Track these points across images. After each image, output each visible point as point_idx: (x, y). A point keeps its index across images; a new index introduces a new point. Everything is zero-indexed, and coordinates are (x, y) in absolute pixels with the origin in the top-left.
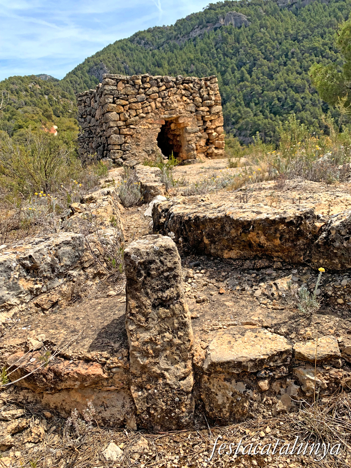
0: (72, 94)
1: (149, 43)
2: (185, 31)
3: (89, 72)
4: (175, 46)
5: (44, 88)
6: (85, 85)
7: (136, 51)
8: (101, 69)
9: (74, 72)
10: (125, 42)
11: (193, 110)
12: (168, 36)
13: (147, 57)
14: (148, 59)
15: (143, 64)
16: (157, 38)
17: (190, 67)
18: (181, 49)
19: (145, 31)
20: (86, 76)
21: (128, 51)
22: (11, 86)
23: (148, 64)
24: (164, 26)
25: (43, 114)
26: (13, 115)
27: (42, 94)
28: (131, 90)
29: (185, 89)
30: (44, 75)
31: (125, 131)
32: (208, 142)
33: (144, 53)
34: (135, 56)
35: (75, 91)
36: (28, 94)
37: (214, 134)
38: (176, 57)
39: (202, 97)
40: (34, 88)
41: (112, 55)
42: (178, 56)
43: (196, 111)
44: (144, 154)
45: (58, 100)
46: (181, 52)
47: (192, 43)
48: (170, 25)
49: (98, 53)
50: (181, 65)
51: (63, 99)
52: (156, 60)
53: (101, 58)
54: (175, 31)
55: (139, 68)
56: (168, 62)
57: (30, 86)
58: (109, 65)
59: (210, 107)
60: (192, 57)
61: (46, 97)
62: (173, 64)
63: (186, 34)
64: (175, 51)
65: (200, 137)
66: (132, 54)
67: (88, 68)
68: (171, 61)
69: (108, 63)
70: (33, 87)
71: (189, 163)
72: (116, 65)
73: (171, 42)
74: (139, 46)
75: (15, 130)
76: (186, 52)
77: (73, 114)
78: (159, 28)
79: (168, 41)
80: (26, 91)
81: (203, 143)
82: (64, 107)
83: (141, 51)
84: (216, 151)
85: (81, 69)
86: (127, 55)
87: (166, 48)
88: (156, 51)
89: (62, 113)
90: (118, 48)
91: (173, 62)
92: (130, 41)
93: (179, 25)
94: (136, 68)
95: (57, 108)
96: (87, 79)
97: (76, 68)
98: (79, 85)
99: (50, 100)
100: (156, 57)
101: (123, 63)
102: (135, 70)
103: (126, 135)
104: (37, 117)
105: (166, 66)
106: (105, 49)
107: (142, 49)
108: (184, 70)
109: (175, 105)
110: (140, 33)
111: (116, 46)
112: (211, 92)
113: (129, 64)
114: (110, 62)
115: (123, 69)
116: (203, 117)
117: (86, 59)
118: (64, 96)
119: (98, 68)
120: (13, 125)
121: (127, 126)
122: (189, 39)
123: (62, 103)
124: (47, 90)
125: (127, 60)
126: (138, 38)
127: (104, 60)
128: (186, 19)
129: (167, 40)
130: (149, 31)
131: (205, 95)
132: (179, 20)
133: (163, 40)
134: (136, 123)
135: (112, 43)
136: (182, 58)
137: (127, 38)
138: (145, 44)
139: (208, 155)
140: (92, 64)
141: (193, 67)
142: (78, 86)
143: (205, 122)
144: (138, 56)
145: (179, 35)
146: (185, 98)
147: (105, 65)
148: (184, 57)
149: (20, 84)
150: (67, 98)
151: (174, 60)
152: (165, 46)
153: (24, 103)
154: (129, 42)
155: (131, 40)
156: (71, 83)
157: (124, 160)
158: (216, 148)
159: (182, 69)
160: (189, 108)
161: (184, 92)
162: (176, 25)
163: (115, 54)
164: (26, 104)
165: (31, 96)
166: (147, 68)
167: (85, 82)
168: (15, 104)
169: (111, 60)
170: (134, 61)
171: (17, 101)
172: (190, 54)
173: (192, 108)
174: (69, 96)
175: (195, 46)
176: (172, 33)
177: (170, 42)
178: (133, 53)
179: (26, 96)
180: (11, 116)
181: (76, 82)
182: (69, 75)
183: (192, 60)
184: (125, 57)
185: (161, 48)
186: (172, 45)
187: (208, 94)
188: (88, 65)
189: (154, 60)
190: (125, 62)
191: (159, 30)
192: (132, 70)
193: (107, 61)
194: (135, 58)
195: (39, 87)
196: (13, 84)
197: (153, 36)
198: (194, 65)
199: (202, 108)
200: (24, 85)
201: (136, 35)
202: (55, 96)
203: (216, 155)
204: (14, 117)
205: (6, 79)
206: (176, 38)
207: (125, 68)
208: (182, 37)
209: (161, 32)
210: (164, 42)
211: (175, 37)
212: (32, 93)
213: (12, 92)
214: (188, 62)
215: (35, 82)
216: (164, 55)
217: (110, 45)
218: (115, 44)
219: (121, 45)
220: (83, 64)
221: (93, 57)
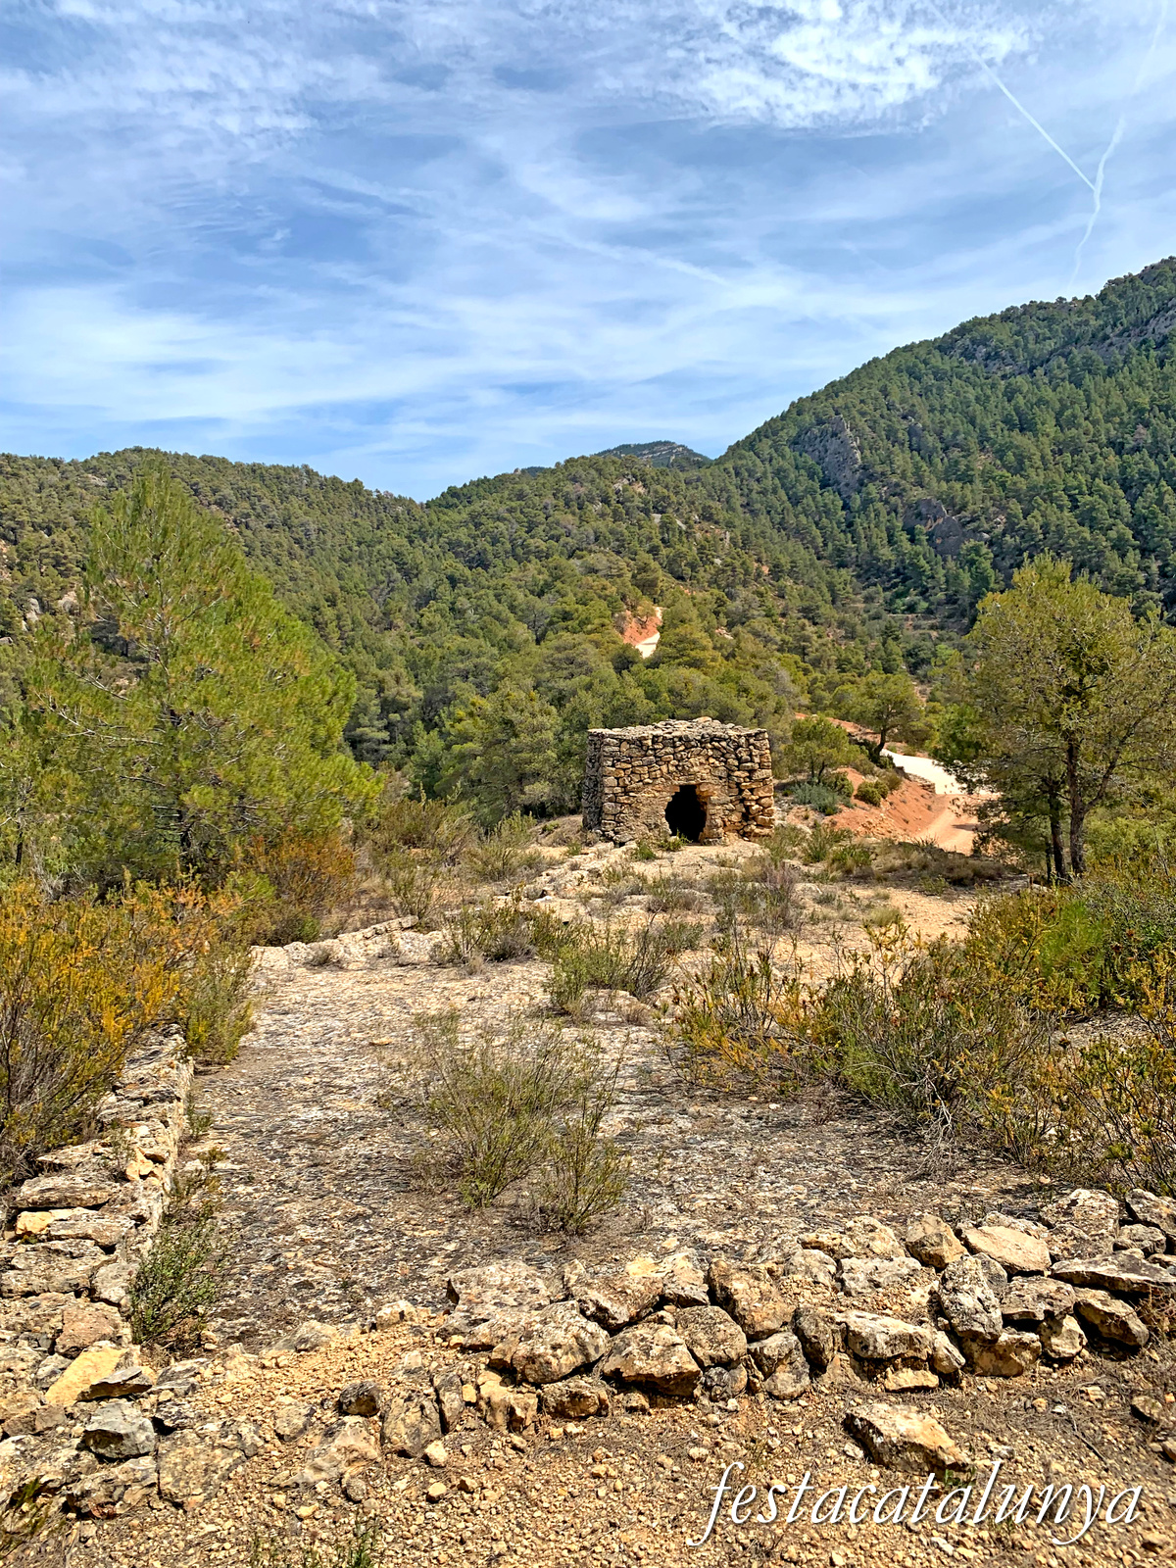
0: (734, 510)
1: (1004, 353)
2: (1132, 317)
3: (794, 443)
4: (1089, 366)
5: (656, 492)
6: (777, 481)
7: (955, 380)
8: (834, 435)
9: (750, 443)
10: (923, 353)
11: (724, 775)
12: (1069, 332)
13: (988, 398)
14: (991, 405)
15: (972, 422)
16: (1031, 338)
17: (1132, 433)
18: (1110, 373)
19: (993, 317)
20: (783, 457)
21: (930, 380)
22: (569, 487)
23: (988, 422)
24: (1061, 299)
25: (634, 576)
26: (556, 578)
27: (646, 511)
28: (636, 752)
29: (714, 748)
30: (666, 443)
31: (623, 799)
32: (747, 816)
33: (981, 386)
34: (949, 396)
35: (744, 500)
36: (608, 511)
37: (756, 807)
38: (1088, 400)
39: (739, 759)
40: (628, 494)
41: (875, 392)
42: (1094, 396)
43: (729, 775)
44: (643, 827)
45: (690, 527)
46: (1110, 382)
47: (1153, 353)
48: (1081, 297)
49: (832, 384)
50: (1103, 427)
51: (705, 524)
52: (1017, 409)
53: (839, 402)
54: (1097, 316)
55: (956, 433)
56: (1058, 415)
57: (619, 486)
58: (861, 422)
59: (752, 771)
60: (1144, 400)
61: (657, 518)
62: (1072, 423)
63: (1135, 325)
64: (1088, 380)
65: (732, 811)
66: (940, 389)
67: (793, 432)
68: (1068, 412)
69: (858, 416)
70: (625, 490)
71: (709, 844)
72: (883, 423)
73: (1078, 355)
74: (965, 363)
75: (551, 623)
76: (1126, 383)
77: (724, 571)
78: (1042, 306)
79: (1067, 350)
80: (606, 501)
81: (735, 818)
82: (701, 549)
83: (973, 378)
84: (757, 830)
85: (775, 433)
86: (925, 393)
87: (1057, 372)
88: (1020, 380)
89: (693, 566)
90: (899, 370)
91: (1075, 416)
92: (939, 348)
93: (1113, 298)
94: (948, 433)
95: (680, 555)
96: (786, 465)
97: (758, 431)
98: (758, 480)
99: (665, 527)
100: (1020, 400)
101: (905, 417)
102: (942, 440)
103: (623, 804)
104: (614, 589)
105: (1050, 428)
106: (856, 373)
107: (975, 373)
108: (1111, 443)
109: (696, 769)
110: (977, 322)
111: (892, 365)
112: (755, 752)
113: (927, 418)
114: (863, 414)
115: (902, 435)
116: (738, 785)
117: (793, 404)
118: (707, 516)
119: (823, 433)
120: (550, 610)
121: (626, 793)
122: (1144, 342)
123: (698, 535)
124: (664, 498)
125: (922, 409)
126: (968, 340)
127: (846, 407)
128: (1141, 276)
129: (1066, 344)
130: (1008, 316)
131: (745, 756)
132: (1117, 282)
133: (1050, 345)
134: (638, 790)
135: (882, 355)
136: (1108, 403)
137: (931, 338)
138: (988, 357)
139: (744, 834)
140: (808, 418)
141: (1144, 435)
142: (756, 486)
143: (741, 791)
144: (958, 394)
145: (1108, 330)
146: (712, 760)
147: (847, 424)
148: (1116, 399)
149: (592, 481)
150: (716, 523)
151: (1078, 411)
152: (1053, 363)
153: (592, 537)
154: (937, 353)
155: (944, 346)
156: (737, 474)
157: (616, 833)
158: (758, 826)
159: (1103, 439)
160: (717, 773)
161: (710, 753)
162: (1102, 297)
163: (885, 392)
164: (597, 539)
165: (616, 517)
166: (983, 431)
167: (779, 473)
168: (569, 539)
169: (868, 408)
170: (942, 412)
171: (575, 531)
172: (1138, 389)
173: (722, 771)
174: (722, 516)
175: (1162, 365)
176: (1086, 323)
177: (1075, 351)
178: (945, 385)
179: (603, 515)
180: (550, 580)
181: (751, 473)
182: (734, 449)
183: (1142, 411)
184: (916, 400)
185: (1040, 371)
186: (1078, 360)
187: (751, 755)
188: (795, 421)
189: (1010, 408)
190: (913, 413)
191: (1042, 313)
192: (931, 440)
193: (854, 412)
194: (948, 402)
195: (641, 490)
196: (574, 480)
197: (1018, 333)
198: (1147, 425)
199: (737, 773)
200: (602, 485)
201: (962, 330)
202: (680, 516)
203: (756, 835)
204: (558, 584)
205: (558, 464)
206: (1099, 338)
207: (911, 432)
208: (1120, 335)
209: (1049, 320)
210: (1051, 353)
211: (1094, 336)
212: (619, 508)
213: (567, 504)
214: (1125, 419)
215: (634, 476)
216: (1048, 393)
217: (875, 360)
218: (889, 357)
219: (909, 362)
220: (783, 417)
221: (814, 397)
